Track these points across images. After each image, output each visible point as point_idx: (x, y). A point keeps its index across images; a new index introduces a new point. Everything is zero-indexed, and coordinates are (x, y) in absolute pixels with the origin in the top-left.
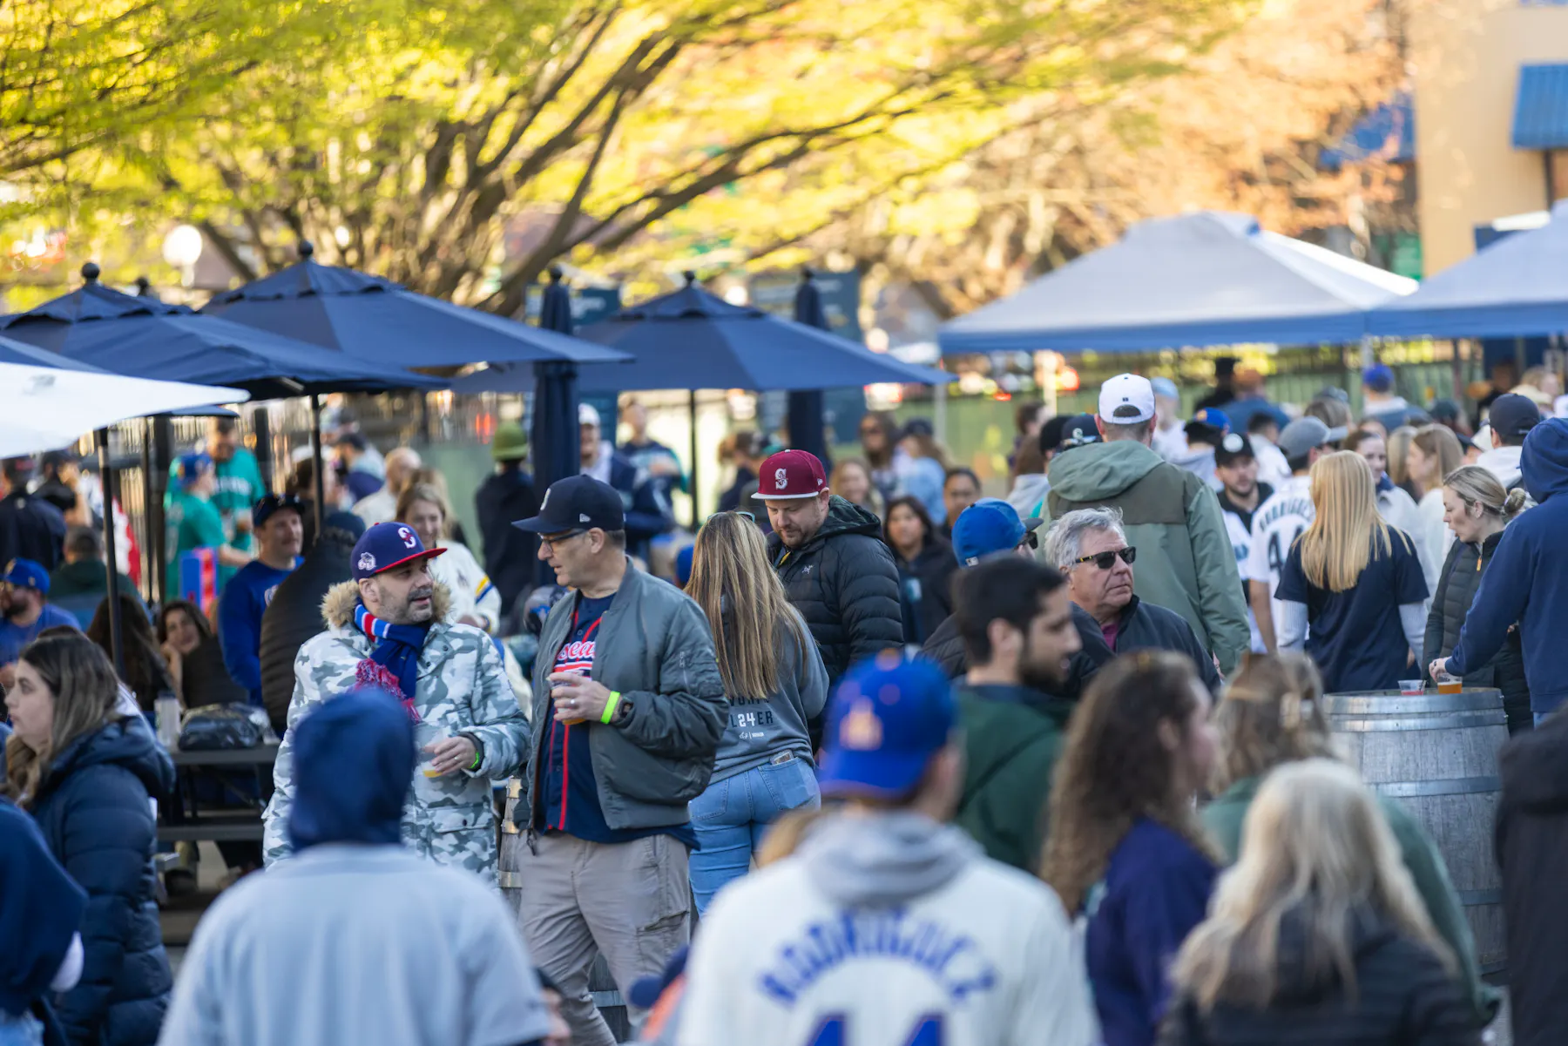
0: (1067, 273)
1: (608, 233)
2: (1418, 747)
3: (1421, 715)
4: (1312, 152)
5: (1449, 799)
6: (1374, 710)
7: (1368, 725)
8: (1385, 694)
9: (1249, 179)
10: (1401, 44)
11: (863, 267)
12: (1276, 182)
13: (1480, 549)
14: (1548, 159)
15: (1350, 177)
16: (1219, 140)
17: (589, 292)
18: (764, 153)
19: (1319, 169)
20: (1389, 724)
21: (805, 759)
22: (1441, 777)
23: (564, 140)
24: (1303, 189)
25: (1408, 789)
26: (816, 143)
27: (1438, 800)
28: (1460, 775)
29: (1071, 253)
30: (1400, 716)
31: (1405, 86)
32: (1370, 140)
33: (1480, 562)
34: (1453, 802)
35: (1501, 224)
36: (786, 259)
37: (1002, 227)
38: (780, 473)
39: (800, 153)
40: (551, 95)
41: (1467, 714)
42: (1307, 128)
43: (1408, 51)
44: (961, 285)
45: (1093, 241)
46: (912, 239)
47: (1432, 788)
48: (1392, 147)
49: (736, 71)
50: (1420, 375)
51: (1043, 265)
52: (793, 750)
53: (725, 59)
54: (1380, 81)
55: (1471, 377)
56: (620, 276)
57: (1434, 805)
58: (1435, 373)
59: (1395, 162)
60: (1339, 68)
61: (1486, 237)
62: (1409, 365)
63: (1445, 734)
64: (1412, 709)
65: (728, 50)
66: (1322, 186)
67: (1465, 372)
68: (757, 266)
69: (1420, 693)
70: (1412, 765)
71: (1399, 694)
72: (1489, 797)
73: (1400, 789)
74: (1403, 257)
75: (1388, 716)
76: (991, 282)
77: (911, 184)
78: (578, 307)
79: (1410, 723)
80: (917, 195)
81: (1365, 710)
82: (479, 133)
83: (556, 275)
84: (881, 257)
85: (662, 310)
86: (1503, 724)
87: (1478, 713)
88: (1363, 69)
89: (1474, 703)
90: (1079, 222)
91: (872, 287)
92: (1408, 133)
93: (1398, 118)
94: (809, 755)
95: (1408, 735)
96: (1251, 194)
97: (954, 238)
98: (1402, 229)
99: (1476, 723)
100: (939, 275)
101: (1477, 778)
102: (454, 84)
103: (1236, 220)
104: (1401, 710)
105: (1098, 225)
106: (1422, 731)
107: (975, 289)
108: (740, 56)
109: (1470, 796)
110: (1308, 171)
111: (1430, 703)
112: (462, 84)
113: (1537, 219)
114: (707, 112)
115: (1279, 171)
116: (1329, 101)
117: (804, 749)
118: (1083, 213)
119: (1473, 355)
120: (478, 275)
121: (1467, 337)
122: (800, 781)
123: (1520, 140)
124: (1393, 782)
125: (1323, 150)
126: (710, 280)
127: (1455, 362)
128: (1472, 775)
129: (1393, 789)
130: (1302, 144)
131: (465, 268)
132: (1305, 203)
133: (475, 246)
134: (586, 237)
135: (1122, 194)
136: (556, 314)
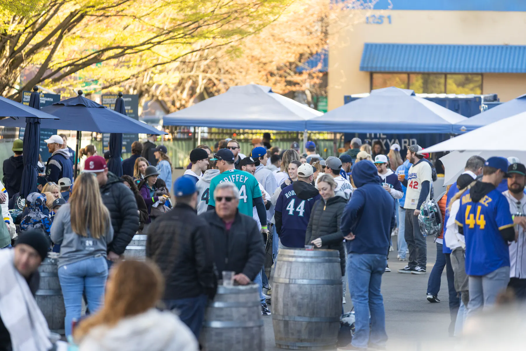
0: (209, 101)
1: (56, 76)
2: (310, 269)
3: (311, 257)
4: (293, 66)
5: (319, 286)
6: (296, 254)
7: (293, 259)
8: (300, 249)
9: (272, 74)
10: (326, 33)
11: (141, 94)
12: (281, 76)
13: (326, 203)
14: (371, 74)
15: (305, 76)
16: (264, 60)
17: (47, 95)
18: (111, 53)
19: (295, 73)
20: (301, 260)
21: (105, 257)
22: (317, 278)
23: (44, 44)
24: (289, 78)
25: (305, 282)
26: (129, 51)
27: (315, 286)
28: (323, 278)
29: (211, 95)
30: (305, 257)
31: (326, 47)
32: (313, 64)
33: (325, 207)
34: (320, 287)
35: (353, 96)
36: (115, 89)
37: (188, 84)
38: (91, 163)
39: (122, 54)
40: (40, 29)
41: (327, 258)
42: (292, 59)
43: (328, 36)
44: (173, 103)
45: (218, 91)
46: (158, 86)
47: (313, 282)
48: (320, 66)
49: (103, 25)
50: (322, 144)
51: (201, 98)
52: (102, 254)
53: (99, 21)
54: (317, 45)
55: (340, 146)
56: (59, 90)
57: (314, 288)
58: (327, 143)
59: (320, 71)
60: (305, 40)
61: (348, 99)
62: (318, 140)
63: (319, 264)
64: (309, 255)
65: (101, 18)
66: (296, 78)
67: (338, 145)
68: (105, 91)
69: (312, 250)
70: (307, 274)
71: (305, 250)
72: (332, 286)
73: (303, 281)
74: (321, 105)
75: (301, 257)
76: (183, 102)
77: (159, 67)
78: (43, 100)
79: (308, 260)
80: (161, 72)
81: (293, 254)
82: (16, 39)
83: (36, 89)
84: (147, 91)
85: (70, 103)
86: (339, 262)
87: (331, 258)
88: (312, 41)
89: (330, 255)
90: (214, 85)
91: (143, 101)
92: (326, 62)
93: (323, 57)
94: (106, 255)
95: (307, 264)
96: (273, 79)
97: (172, 87)
98: (322, 95)
99: (330, 261)
100: (166, 99)
101: (328, 280)
102: (8, 23)
103: (266, 88)
104: (305, 255)
105: (221, 86)
106: (311, 263)
107: (178, 104)
108: (106, 21)
109: (326, 286)
110: (292, 73)
111: (315, 253)
112: (11, 23)
113: (366, 95)
114: (92, 38)
115: (281, 72)
116: (301, 50)
117: (104, 253)
118: (216, 82)
119: (341, 138)
120: (11, 87)
121: (340, 133)
122: (103, 264)
123: (362, 69)
124: (300, 279)
125: (297, 67)
126: (88, 94)
127: (334, 141)
128: (327, 278)
129: (300, 282)
130: (291, 64)
131: (7, 84)
132: (290, 83)
133: (11, 77)
134: (48, 77)
135: (229, 76)
136: (35, 103)
